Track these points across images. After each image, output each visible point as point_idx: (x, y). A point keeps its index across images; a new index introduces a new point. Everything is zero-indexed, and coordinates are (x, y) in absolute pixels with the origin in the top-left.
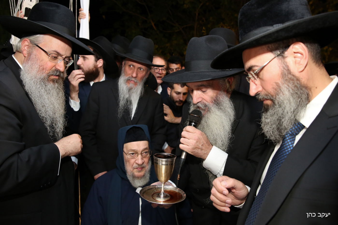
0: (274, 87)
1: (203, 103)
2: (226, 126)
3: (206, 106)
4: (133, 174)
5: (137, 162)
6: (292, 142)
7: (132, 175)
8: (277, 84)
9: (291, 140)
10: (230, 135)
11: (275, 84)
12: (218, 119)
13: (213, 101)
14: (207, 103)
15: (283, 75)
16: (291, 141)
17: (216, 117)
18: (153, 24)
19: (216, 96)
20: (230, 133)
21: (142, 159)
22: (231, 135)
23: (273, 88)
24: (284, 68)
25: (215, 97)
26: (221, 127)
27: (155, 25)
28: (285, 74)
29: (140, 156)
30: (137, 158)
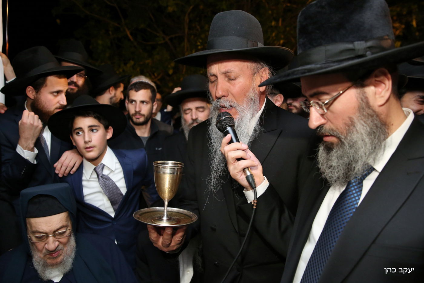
0: (347, 122)
5: (46, 246)
6: (359, 193)
8: (351, 119)
9: (357, 190)
11: (348, 119)
15: (360, 109)
16: (356, 193)
18: (128, 33)
23: (345, 124)
24: (362, 100)
27: (131, 34)
28: (363, 108)
29: (51, 239)
30: (47, 241)
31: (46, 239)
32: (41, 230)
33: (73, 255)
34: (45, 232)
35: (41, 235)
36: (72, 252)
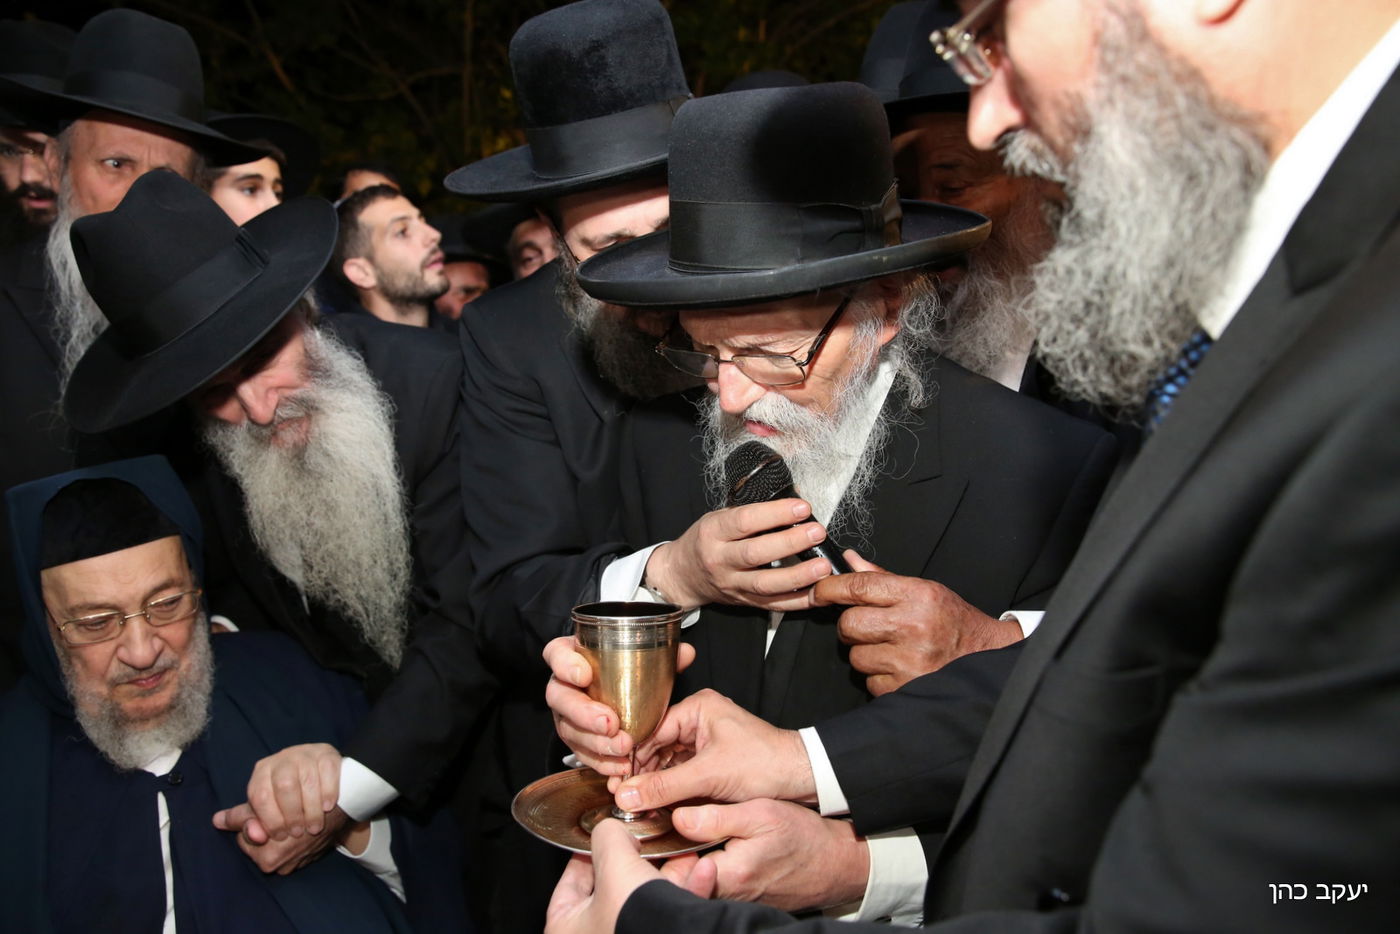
4: (112, 710)
5: (122, 653)
7: (112, 717)
18: (276, 65)
21: (150, 635)
27: (285, 68)
29: (136, 627)
30: (123, 635)
31: (118, 629)
32: (101, 599)
33: (206, 684)
34: (112, 601)
35: (103, 614)
36: (202, 675)
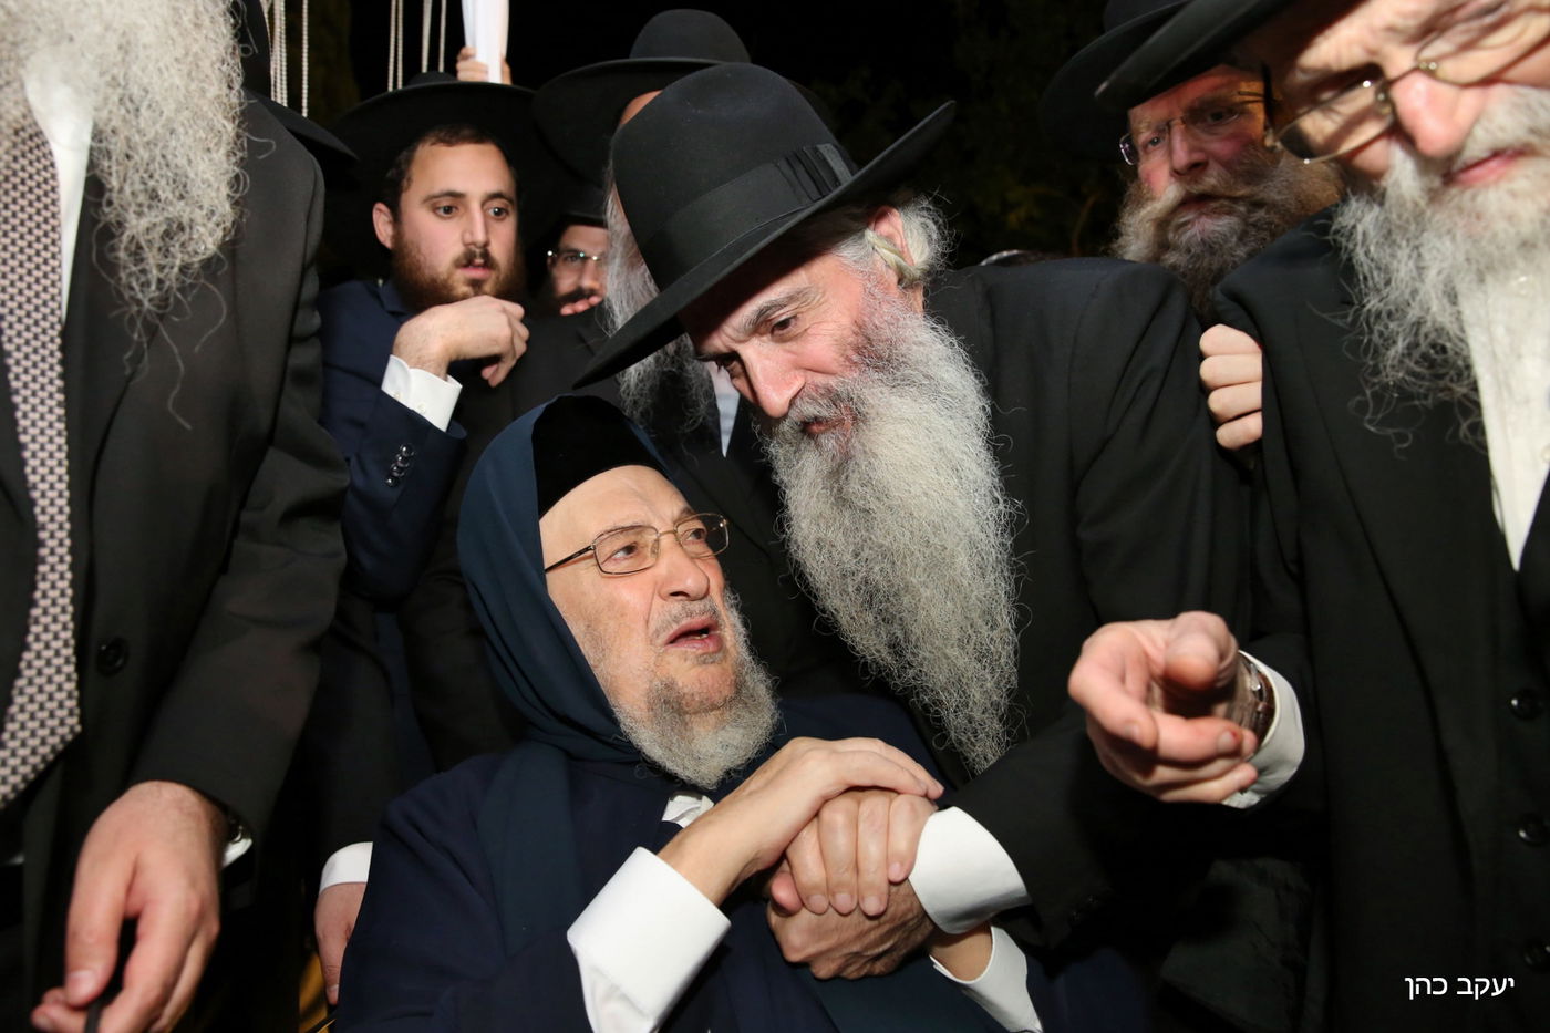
1: (817, 386)
2: (967, 465)
3: (834, 398)
10: (1001, 506)
12: (914, 441)
13: (855, 358)
14: (832, 382)
17: (901, 432)
19: (857, 329)
20: (997, 494)
22: (1005, 501)
25: (856, 334)
26: (942, 480)
